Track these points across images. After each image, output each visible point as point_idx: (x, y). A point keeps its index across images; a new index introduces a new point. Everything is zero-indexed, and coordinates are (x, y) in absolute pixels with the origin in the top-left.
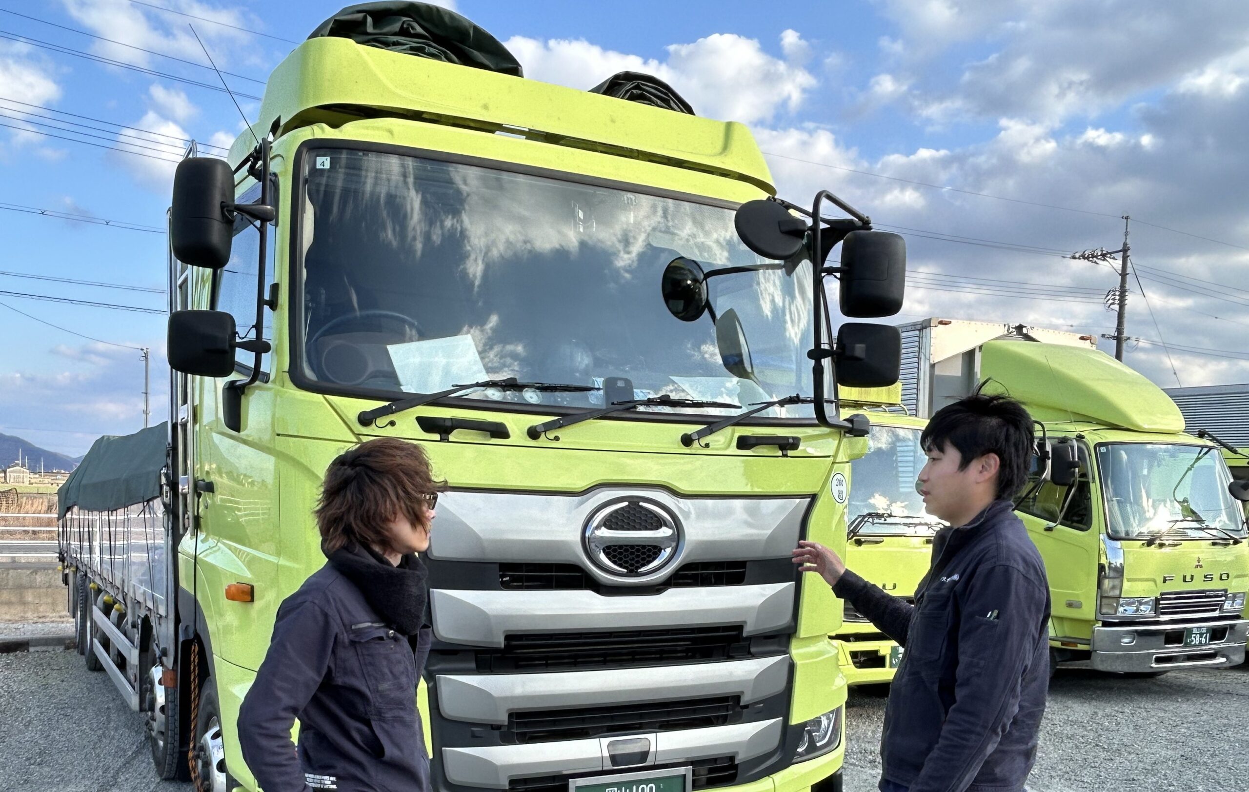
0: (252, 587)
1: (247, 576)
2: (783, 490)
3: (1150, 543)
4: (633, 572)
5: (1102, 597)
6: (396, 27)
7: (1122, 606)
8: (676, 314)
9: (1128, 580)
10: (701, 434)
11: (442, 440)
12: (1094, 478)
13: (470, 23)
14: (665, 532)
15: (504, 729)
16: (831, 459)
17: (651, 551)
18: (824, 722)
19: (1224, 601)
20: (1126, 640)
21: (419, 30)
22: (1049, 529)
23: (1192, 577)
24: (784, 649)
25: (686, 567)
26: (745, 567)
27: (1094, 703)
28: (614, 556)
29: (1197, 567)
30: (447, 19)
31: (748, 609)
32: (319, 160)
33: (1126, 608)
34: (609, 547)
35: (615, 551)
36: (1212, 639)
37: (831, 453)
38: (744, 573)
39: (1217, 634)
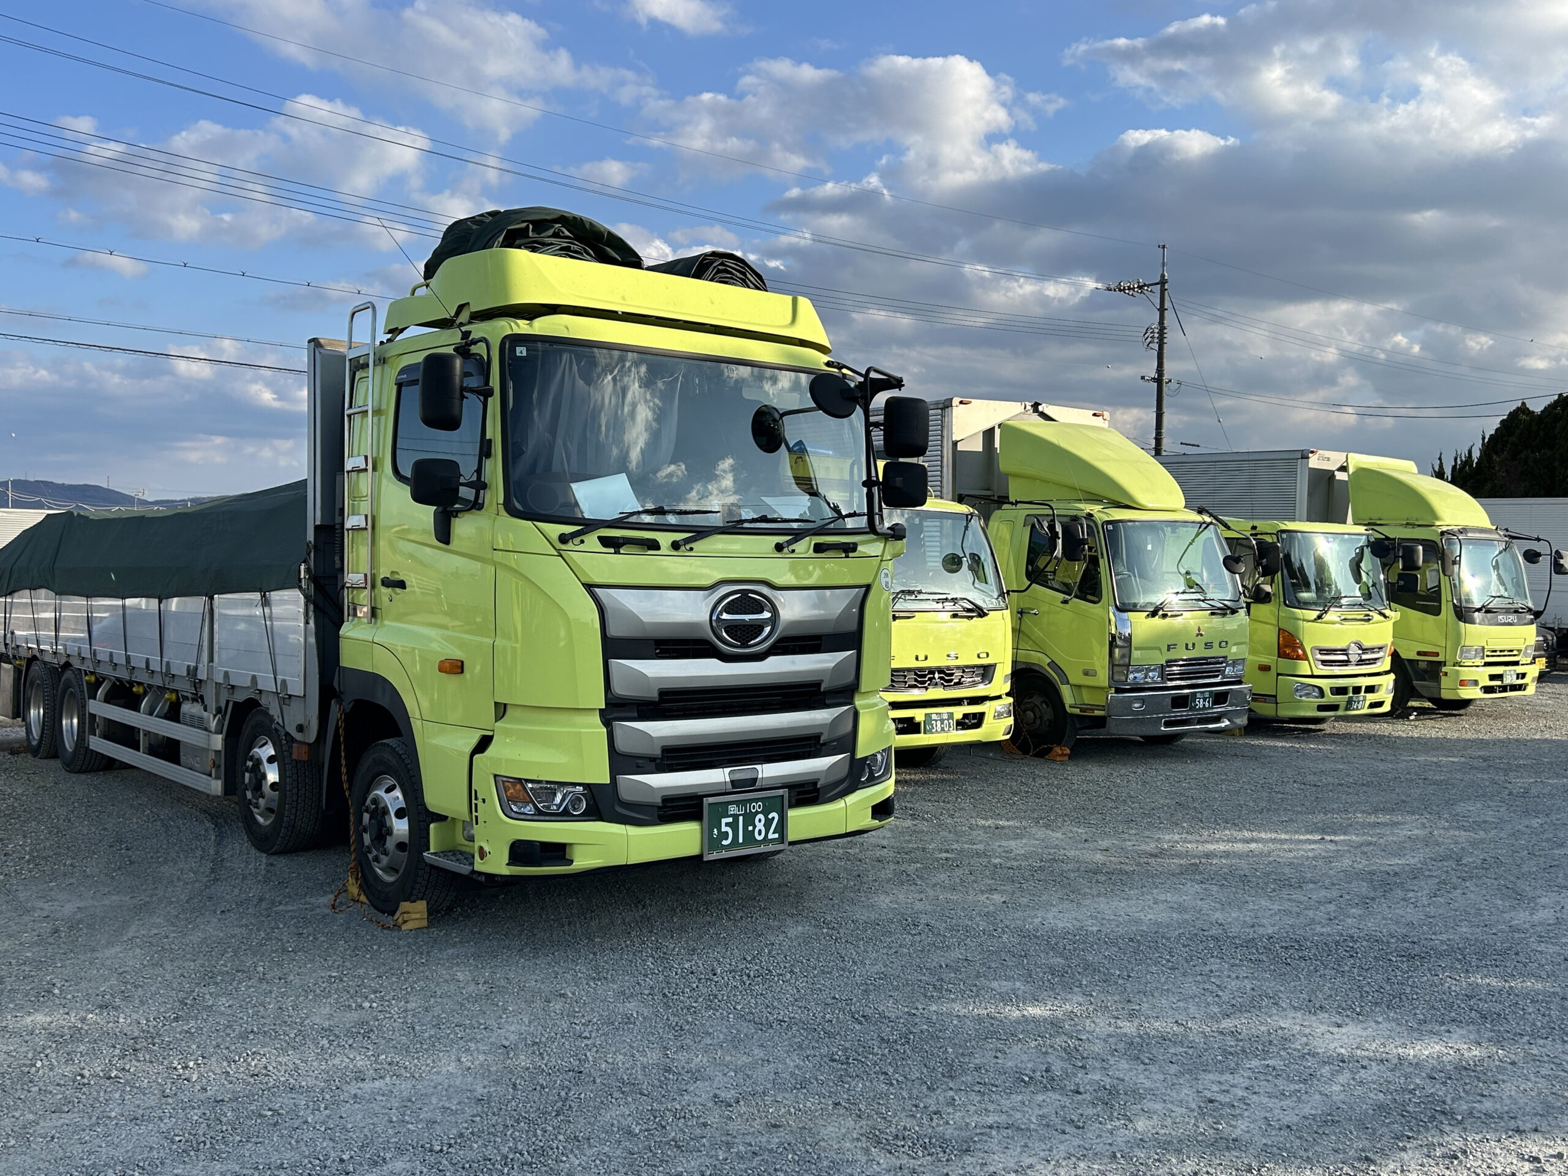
0: (462, 662)
1: (457, 654)
2: (845, 582)
3: (1154, 614)
4: (745, 645)
5: (1113, 665)
6: (551, 232)
7: (1132, 672)
8: (761, 447)
9: (1137, 649)
10: (789, 543)
11: (615, 553)
12: (1102, 554)
13: (605, 229)
14: (767, 615)
15: (658, 761)
16: (880, 558)
17: (758, 628)
18: (879, 757)
19: (1225, 667)
20: (1136, 705)
21: (567, 233)
22: (1065, 602)
23: (1194, 644)
24: (851, 702)
25: (781, 640)
26: (821, 640)
27: (1112, 766)
28: (732, 633)
29: (1197, 635)
30: (588, 226)
31: (823, 671)
32: (518, 349)
33: (1136, 675)
34: (728, 627)
35: (733, 629)
36: (1215, 703)
37: (879, 554)
38: (820, 644)
39: (1220, 698)
